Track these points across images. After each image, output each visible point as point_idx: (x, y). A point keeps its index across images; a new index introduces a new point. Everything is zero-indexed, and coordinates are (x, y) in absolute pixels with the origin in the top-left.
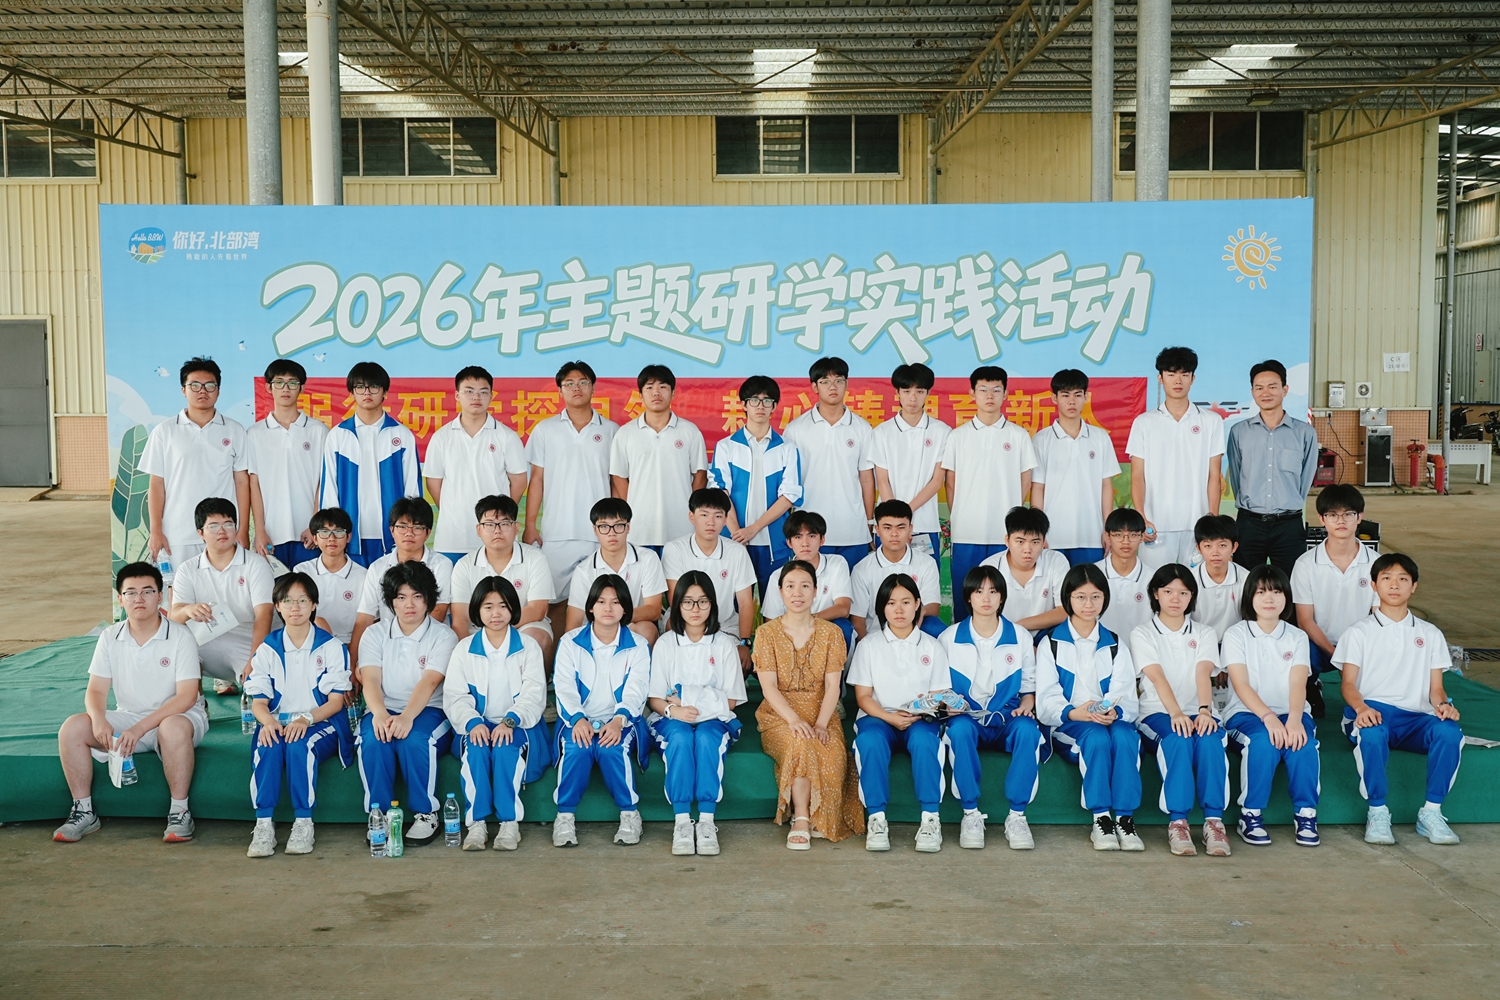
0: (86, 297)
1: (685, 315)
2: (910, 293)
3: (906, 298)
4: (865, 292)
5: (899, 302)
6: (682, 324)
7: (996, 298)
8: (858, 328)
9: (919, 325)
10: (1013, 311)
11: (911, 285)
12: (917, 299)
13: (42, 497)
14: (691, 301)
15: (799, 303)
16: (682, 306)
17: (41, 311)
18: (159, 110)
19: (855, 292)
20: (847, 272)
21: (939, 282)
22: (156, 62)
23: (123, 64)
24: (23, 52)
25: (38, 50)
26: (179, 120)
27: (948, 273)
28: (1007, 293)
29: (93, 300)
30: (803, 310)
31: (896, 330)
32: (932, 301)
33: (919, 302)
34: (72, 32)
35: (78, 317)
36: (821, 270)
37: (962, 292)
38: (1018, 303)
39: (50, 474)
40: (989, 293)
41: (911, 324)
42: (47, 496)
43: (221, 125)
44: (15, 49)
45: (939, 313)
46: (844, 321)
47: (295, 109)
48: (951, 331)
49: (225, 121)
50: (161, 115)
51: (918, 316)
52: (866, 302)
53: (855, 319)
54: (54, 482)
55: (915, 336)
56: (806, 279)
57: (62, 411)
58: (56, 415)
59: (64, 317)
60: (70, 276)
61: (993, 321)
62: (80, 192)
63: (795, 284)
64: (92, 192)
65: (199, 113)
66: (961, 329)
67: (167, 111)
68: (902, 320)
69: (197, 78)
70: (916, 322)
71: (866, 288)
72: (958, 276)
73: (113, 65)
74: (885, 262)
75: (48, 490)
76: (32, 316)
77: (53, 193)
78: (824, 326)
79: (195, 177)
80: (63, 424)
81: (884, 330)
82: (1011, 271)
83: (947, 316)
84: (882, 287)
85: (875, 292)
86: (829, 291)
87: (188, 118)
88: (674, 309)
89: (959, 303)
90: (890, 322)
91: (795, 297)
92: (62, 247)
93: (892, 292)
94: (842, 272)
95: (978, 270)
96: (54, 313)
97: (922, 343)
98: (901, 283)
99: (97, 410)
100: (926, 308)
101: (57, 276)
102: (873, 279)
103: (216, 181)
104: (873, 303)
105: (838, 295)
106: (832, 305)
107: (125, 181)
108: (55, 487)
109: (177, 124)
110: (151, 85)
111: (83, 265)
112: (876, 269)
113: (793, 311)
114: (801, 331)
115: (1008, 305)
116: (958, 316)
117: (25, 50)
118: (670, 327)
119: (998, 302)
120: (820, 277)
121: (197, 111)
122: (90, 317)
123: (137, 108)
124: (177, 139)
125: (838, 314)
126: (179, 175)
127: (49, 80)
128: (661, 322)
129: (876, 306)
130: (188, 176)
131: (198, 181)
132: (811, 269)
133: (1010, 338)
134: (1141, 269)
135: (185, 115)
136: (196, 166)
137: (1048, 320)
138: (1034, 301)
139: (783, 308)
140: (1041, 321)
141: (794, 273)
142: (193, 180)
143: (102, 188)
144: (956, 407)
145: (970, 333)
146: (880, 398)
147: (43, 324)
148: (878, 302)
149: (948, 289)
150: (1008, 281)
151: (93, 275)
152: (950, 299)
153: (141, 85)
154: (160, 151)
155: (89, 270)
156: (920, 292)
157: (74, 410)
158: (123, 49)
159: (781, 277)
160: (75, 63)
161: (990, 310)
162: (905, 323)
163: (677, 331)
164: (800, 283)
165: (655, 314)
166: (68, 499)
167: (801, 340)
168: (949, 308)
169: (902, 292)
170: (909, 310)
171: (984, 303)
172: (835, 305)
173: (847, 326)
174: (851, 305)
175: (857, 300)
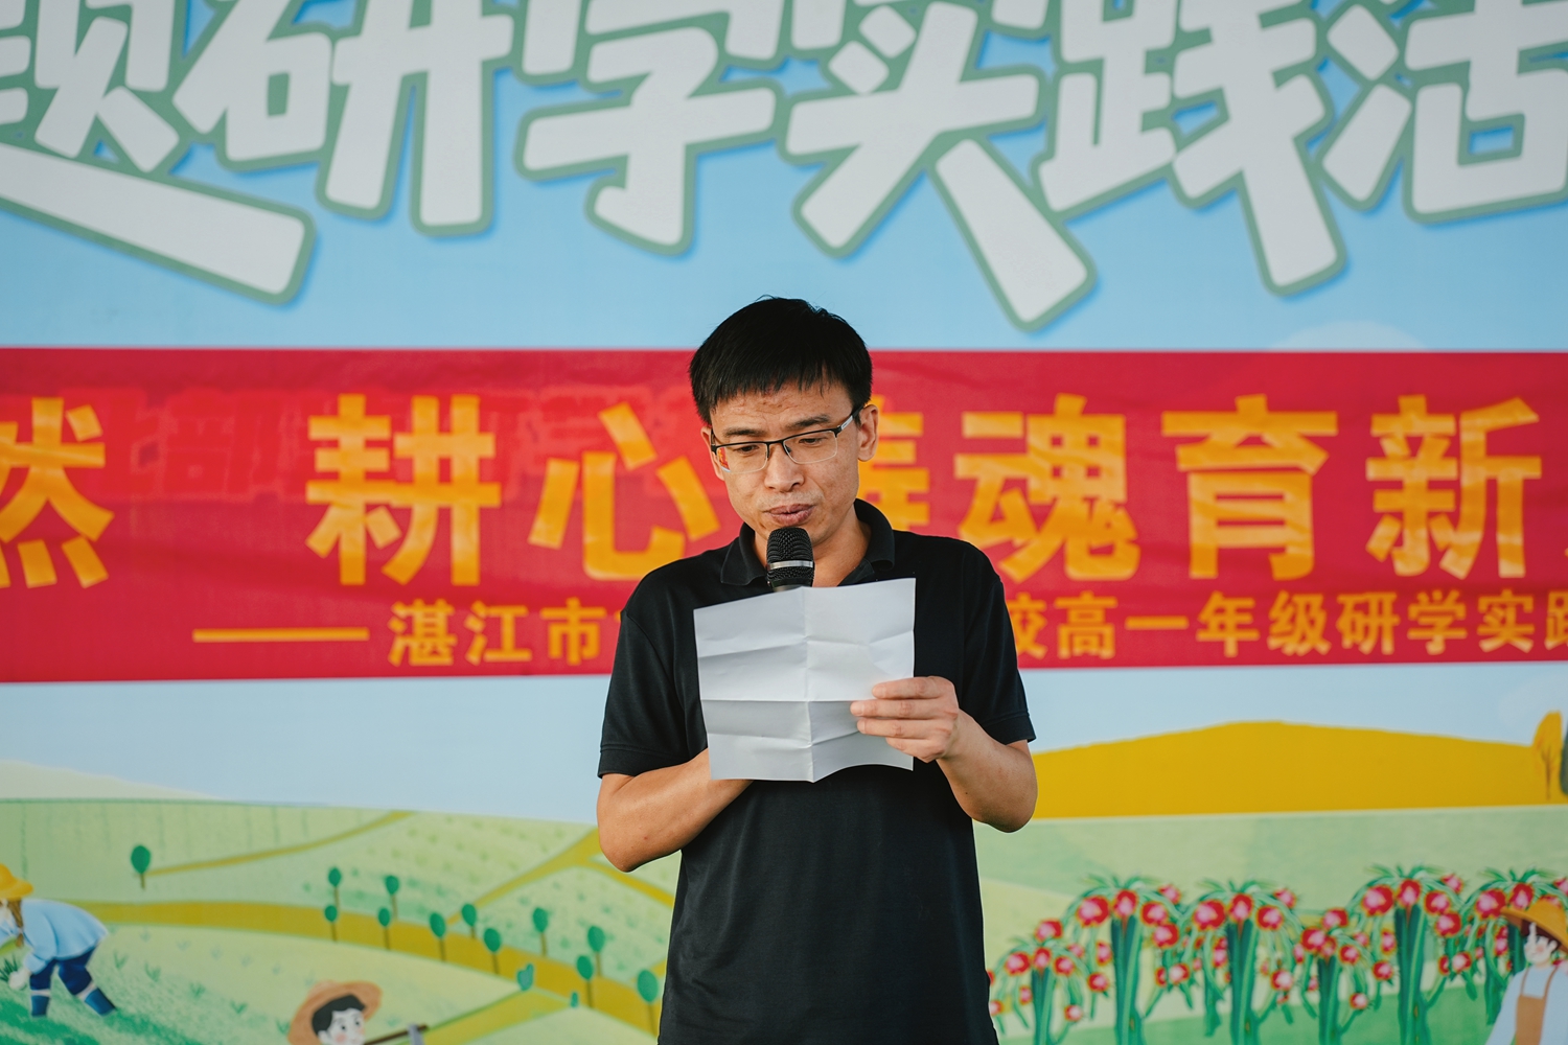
1: (160, 103)
2: (1016, 35)
3: (1000, 52)
4: (851, 32)
5: (976, 67)
6: (150, 141)
7: (1322, 63)
8: (825, 164)
9: (1049, 153)
10: (1383, 111)
11: (1021, 10)
12: (1041, 56)
14: (185, 51)
15: (606, 64)
16: (149, 70)
19: (816, 31)
28: (1362, 38)
30: (617, 93)
31: (965, 170)
32: (1095, 67)
33: (1050, 69)
37: (1203, 37)
38: (1400, 77)
40: (1298, 38)
41: (1019, 151)
45: (1124, 111)
46: (773, 137)
48: (1163, 178)
51: (1043, 121)
52: (854, 66)
53: (811, 128)
55: (1035, 194)
61: (1315, 142)
66: (1200, 169)
68: (989, 136)
70: (1037, 143)
71: (855, 14)
78: (698, 155)
81: (922, 174)
83: (1150, 121)
84: (912, 10)
85: (886, 28)
86: (716, 23)
88: (118, 79)
89: (1194, 74)
90: (944, 142)
91: (586, 42)
93: (951, 28)
97: (1064, 222)
100: (1075, 92)
104: (880, 72)
105: (753, 41)
106: (726, 75)
113: (579, 95)
114: (611, 171)
115: (1366, 86)
116: (1189, 124)
118: (100, 148)
119: (1333, 75)
125: (751, 110)
128: (63, 128)
129: (892, 83)
133: (1375, 204)
137: (1505, 142)
138: (1458, 74)
139: (544, 84)
140: (1483, 145)
144: (1186, 458)
145: (1233, 189)
146: (912, 424)
148: (897, 68)
149: (1152, 25)
152: (1160, 61)
156: (1049, 33)
161: (1303, 104)
162: (1004, 147)
163: (125, 166)
165: (41, 101)
167: (611, 204)
168: (1156, 92)
169: (986, 32)
170: (1014, 98)
171: (1281, 77)
172: (737, 76)
173: (785, 155)
174: (797, 78)
175: (820, 58)
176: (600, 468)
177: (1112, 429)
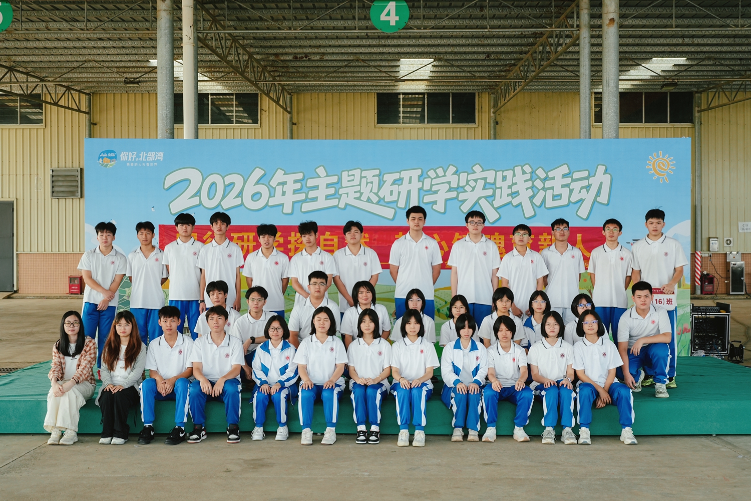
0: (36, 189)
1: (376, 194)
2: (490, 184)
3: (487, 186)
4: (467, 184)
5: (484, 188)
6: (375, 199)
7: (533, 187)
8: (464, 201)
9: (494, 200)
10: (541, 194)
11: (490, 180)
12: (493, 187)
13: (9, 297)
14: (380, 188)
15: (434, 188)
16: (375, 190)
17: (11, 196)
18: (79, 89)
19: (462, 183)
20: (458, 173)
21: (504, 178)
22: (86, 65)
23: (68, 66)
24: (18, 60)
25: (26, 59)
26: (89, 94)
27: (509, 174)
28: (539, 184)
29: (39, 190)
30: (436, 192)
31: (483, 202)
32: (501, 188)
33: (494, 188)
34: (46, 50)
35: (30, 200)
36: (445, 172)
37: (516, 184)
38: (544, 189)
39: (13, 285)
40: (529, 184)
41: (490, 200)
42: (11, 296)
43: (111, 97)
44: (14, 58)
45: (505, 194)
46: (457, 198)
47: (152, 89)
48: (510, 203)
49: (113, 95)
50: (80, 91)
51: (494, 195)
52: (468, 188)
53: (462, 197)
54: (15, 289)
55: (492, 205)
56: (438, 176)
57: (21, 250)
58: (17, 252)
59: (23, 200)
60: (27, 178)
61: (532, 198)
62: (34, 133)
63: (432, 179)
64: (41, 132)
65: (99, 91)
66: (515, 202)
67: (83, 89)
68: (486, 197)
69: (104, 73)
70: (493, 198)
71: (468, 181)
72: (514, 175)
73: (62, 66)
74: (477, 168)
75: (12, 293)
76: (6, 199)
77: (20, 133)
78: (446, 200)
79: (96, 124)
80: (21, 257)
81: (477, 203)
82: (541, 173)
83: (508, 195)
84: (476, 181)
85: (472, 183)
86: (449, 183)
87: (93, 93)
88: (371, 191)
89: (514, 189)
90: (480, 198)
91: (432, 185)
92: (23, 162)
93: (481, 183)
94: (456, 173)
95: (524, 172)
96: (18, 197)
97: (496, 209)
98: (485, 179)
99: (39, 250)
100: (498, 191)
101: (20, 178)
102: (471, 177)
103: (107, 127)
104: (471, 189)
105: (454, 185)
106: (450, 190)
107: (58, 127)
108: (16, 292)
109: (87, 96)
110: (79, 76)
111: (34, 171)
112: (473, 172)
113: (431, 193)
114: (435, 203)
115: (539, 190)
116: (514, 196)
117: (18, 59)
118: (369, 200)
119: (534, 189)
120: (445, 176)
121: (99, 89)
122: (37, 199)
123: (68, 88)
124: (87, 104)
125: (454, 194)
126: (87, 124)
127: (27, 74)
128: (364, 198)
129: (473, 190)
130: (92, 124)
131: (98, 126)
132: (440, 172)
133: (540, 206)
134: (606, 172)
135: (92, 91)
136: (96, 119)
137: (559, 198)
138: (552, 188)
139: (426, 191)
140: (556, 198)
141: (432, 174)
142: (95, 126)
143: (46, 130)
145: (520, 204)
147: (12, 204)
148: (473, 188)
149: (509, 182)
150: (539, 178)
151: (39, 177)
152: (510, 187)
153: (74, 76)
154: (79, 111)
155: (37, 174)
156: (494, 183)
157: (27, 250)
158: (70, 58)
159: (425, 175)
160: (43, 65)
161: (530, 193)
162: (487, 199)
163: (372, 202)
164: (434, 178)
165: (361, 194)
166: (23, 298)
167: (434, 207)
168: (509, 191)
169: (486, 183)
170: (489, 192)
171: (527, 189)
172: (452, 190)
173: (458, 200)
174: (460, 190)
175: (463, 187)
177: (503, 237)
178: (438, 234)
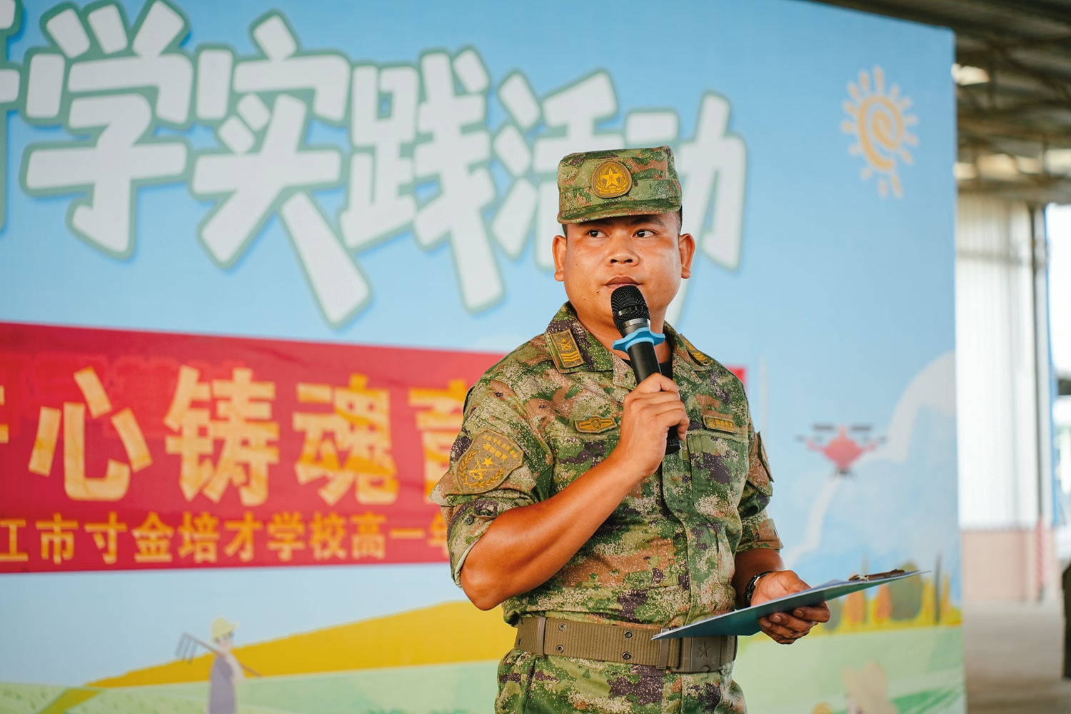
2: (327, 123)
3: (319, 135)
4: (232, 110)
5: (305, 143)
7: (492, 162)
8: (216, 201)
9: (345, 207)
10: (524, 195)
11: (330, 106)
12: (341, 139)
15: (81, 115)
19: (211, 106)
20: (191, 47)
21: (385, 103)
27: (401, 82)
28: (511, 147)
30: (87, 137)
31: (299, 212)
32: (371, 151)
33: (346, 149)
36: (132, 31)
37: (429, 137)
38: (532, 176)
40: (478, 146)
41: (330, 204)
45: (388, 181)
46: (183, 181)
48: (406, 231)
51: (342, 186)
52: (233, 133)
53: (210, 175)
55: (338, 234)
56: (95, 52)
61: (490, 212)
63: (69, 62)
66: (428, 226)
68: (315, 191)
70: (339, 199)
71: (235, 97)
72: (422, 96)
74: (273, 35)
78: (140, 187)
81: (273, 216)
82: (516, 96)
83: (403, 190)
84: (268, 98)
85: (252, 109)
86: (151, 93)
89: (426, 162)
90: (287, 193)
91: (68, 97)
93: (290, 113)
94: (180, 44)
95: (459, 89)
97: (357, 254)
98: (306, 95)
100: (361, 164)
102: (252, 77)
104: (248, 140)
105: (173, 109)
106: (157, 131)
112: (252, 51)
113: (62, 136)
114: (82, 194)
115: (514, 179)
116: (424, 194)
119: (498, 171)
120: (128, 52)
125: (169, 158)
129: (256, 148)
132: (107, 22)
133: (519, 259)
134: (729, 131)
139: (41, 125)
141: (65, 27)
144: (424, 421)
145: (445, 243)
146: (267, 390)
148: (260, 136)
149: (401, 126)
150: (512, 121)
152: (407, 151)
156: (345, 125)
159: (32, 36)
161: (484, 187)
162: (319, 200)
164: (83, 58)
167: (83, 218)
168: (403, 172)
169: (311, 120)
170: (324, 167)
171: (472, 168)
172: (163, 133)
173: (192, 193)
174: (200, 138)
175: (213, 126)
176: (74, 413)
177: (382, 399)
178: (101, 375)
